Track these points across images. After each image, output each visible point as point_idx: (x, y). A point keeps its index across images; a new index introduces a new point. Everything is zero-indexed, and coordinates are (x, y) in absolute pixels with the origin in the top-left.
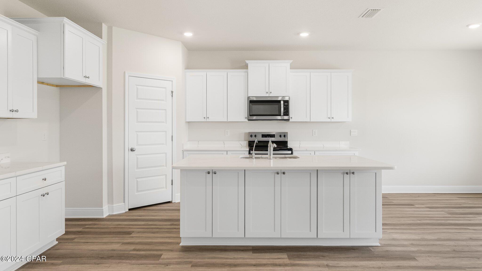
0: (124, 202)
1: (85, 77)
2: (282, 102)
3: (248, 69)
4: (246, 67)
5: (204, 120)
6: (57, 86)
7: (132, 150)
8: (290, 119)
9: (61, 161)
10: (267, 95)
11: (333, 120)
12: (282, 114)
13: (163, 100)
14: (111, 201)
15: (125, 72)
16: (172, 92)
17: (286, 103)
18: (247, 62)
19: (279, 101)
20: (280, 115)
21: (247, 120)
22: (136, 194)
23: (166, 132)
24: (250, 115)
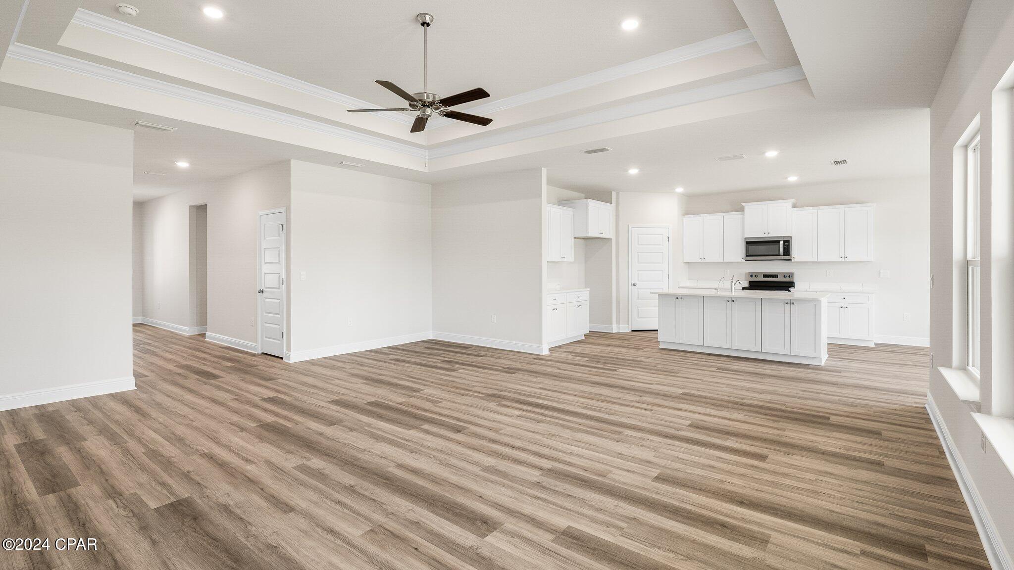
0: (628, 324)
1: (601, 233)
2: (782, 242)
3: (744, 211)
4: (742, 209)
5: (700, 261)
6: (583, 239)
7: (634, 285)
8: (793, 259)
9: (586, 288)
10: (766, 236)
11: (846, 260)
12: (782, 254)
13: (660, 245)
14: (618, 322)
15: (628, 225)
16: (668, 237)
17: (787, 243)
18: (743, 204)
19: (778, 242)
20: (780, 255)
21: (744, 261)
22: (637, 319)
23: (663, 271)
24: (746, 256)
